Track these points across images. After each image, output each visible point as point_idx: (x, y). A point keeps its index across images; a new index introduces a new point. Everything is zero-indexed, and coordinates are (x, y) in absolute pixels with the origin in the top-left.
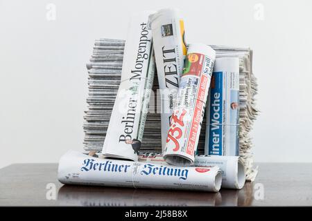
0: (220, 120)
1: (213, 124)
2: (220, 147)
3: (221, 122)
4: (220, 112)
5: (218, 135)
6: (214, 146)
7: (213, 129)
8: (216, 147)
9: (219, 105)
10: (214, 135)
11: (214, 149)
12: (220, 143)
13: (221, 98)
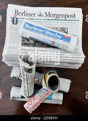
0: (49, 35)
1: (48, 31)
2: (37, 31)
3: (48, 35)
4: (52, 36)
5: (42, 32)
6: (38, 29)
7: (46, 31)
8: (37, 30)
9: (56, 36)
10: (43, 31)
11: (37, 29)
12: (39, 32)
13: (58, 38)
